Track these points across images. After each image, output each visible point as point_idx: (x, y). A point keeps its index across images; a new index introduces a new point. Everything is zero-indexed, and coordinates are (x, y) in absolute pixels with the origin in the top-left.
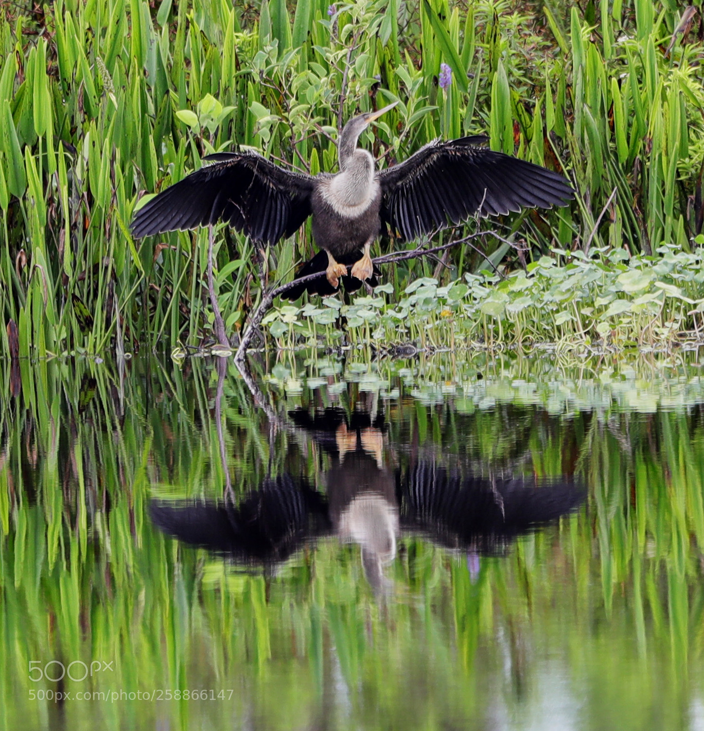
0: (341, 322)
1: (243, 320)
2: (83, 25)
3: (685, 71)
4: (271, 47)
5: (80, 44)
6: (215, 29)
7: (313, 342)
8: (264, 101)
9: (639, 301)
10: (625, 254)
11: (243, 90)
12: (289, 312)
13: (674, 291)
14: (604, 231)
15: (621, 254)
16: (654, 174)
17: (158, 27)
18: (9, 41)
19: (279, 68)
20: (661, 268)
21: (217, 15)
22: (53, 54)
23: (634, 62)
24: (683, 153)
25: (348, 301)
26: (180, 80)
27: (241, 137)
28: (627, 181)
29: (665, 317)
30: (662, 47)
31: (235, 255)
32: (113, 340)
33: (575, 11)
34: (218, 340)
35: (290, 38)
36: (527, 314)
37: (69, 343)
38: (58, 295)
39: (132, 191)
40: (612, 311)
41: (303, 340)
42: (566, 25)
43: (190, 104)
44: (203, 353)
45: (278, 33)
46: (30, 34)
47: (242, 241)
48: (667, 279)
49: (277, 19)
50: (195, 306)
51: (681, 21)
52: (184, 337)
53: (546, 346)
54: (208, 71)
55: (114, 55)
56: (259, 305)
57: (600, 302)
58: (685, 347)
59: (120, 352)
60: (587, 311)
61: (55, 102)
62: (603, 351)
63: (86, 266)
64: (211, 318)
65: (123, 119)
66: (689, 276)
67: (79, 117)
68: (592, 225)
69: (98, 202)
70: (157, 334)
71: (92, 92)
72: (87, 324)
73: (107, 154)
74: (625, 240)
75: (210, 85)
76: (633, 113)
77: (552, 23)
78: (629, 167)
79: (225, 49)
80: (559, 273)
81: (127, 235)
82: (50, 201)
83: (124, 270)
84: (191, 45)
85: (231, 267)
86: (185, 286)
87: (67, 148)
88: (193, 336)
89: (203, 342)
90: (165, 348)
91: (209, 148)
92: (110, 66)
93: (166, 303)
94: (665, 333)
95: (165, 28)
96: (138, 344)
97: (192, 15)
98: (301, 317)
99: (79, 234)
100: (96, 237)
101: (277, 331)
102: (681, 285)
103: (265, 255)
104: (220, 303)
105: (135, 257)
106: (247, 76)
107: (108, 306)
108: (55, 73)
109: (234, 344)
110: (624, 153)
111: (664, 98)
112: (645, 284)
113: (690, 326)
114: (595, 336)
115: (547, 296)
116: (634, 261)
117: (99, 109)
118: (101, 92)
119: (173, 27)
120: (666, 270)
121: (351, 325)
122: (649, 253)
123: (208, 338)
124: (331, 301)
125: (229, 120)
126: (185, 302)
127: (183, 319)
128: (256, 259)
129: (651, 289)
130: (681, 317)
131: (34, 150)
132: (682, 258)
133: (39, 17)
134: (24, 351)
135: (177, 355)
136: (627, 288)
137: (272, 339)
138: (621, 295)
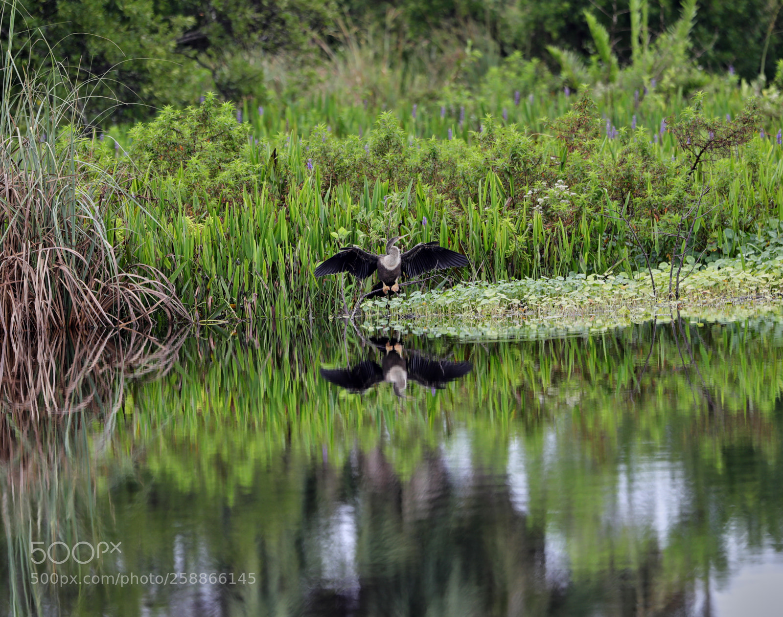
0: (388, 307)
1: (354, 306)
2: (298, 202)
3: (508, 220)
4: (364, 211)
5: (297, 209)
6: (344, 204)
7: (378, 313)
8: (361, 229)
9: (491, 300)
10: (487, 283)
11: (354, 225)
12: (370, 303)
13: (504, 296)
14: (479, 275)
15: (485, 283)
16: (497, 256)
17: (324, 203)
18: (272, 208)
19: (366, 218)
20: (499, 288)
21: (345, 200)
22: (288, 212)
23: (490, 216)
24: (507, 248)
25: (390, 299)
26: (332, 222)
27: (353, 242)
28: (487, 258)
29: (500, 305)
30: (500, 211)
31: (351, 283)
32: (308, 312)
33: (470, 198)
34: (345, 312)
35: (370, 208)
36: (453, 304)
37: (293, 313)
38: (289, 296)
39: (315, 261)
40: (482, 303)
41: (374, 312)
42: (467, 203)
43: (335, 230)
44: (340, 317)
45: (366, 206)
46: (280, 205)
47: (354, 278)
48: (501, 292)
49: (366, 200)
50: (337, 300)
51: (506, 202)
52: (333, 312)
53: (459, 315)
54: (342, 219)
55: (309, 213)
56: (359, 300)
57: (478, 300)
58: (508, 316)
59: (310, 316)
60: (473, 303)
61: (289, 229)
62: (479, 317)
63: (299, 286)
64: (342, 305)
65: (312, 235)
66: (509, 291)
67: (297, 235)
68: (475, 273)
69: (303, 264)
70: (324, 310)
71: (301, 226)
72: (299, 307)
73: (307, 248)
74: (487, 278)
75: (342, 224)
76: (490, 234)
77: (462, 203)
78: (488, 253)
79: (348, 211)
80: (464, 290)
81: (313, 275)
82: (287, 264)
83: (312, 288)
84: (336, 209)
85: (349, 287)
86: (333, 293)
87: (292, 245)
88: (336, 311)
89: (340, 313)
90: (326, 315)
91: (342, 246)
92: (307, 217)
93: (327, 299)
94: (500, 311)
95: (327, 204)
96: (317, 314)
97: (336, 199)
98: (374, 305)
99: (297, 275)
100: (303, 276)
101: (365, 310)
102: (506, 294)
103: (361, 283)
104: (345, 299)
105: (316, 283)
106: (356, 221)
107: (307, 300)
108: (288, 219)
109: (350, 314)
110: (487, 249)
111: (501, 229)
112: (494, 294)
113: (509, 308)
114: (476, 312)
115: (459, 298)
116: (490, 286)
117: (304, 232)
118: (304, 226)
119: (330, 203)
120: (501, 289)
121: (391, 307)
122: (495, 283)
123: (342, 312)
124: (384, 299)
125: (349, 236)
126: (333, 299)
127: (333, 305)
128: (358, 284)
129: (496, 296)
130: (506, 305)
131: (281, 246)
132: (506, 285)
133: (283, 200)
134: (276, 317)
135: (331, 318)
136: (488, 295)
137: (364, 312)
138: (485, 298)
